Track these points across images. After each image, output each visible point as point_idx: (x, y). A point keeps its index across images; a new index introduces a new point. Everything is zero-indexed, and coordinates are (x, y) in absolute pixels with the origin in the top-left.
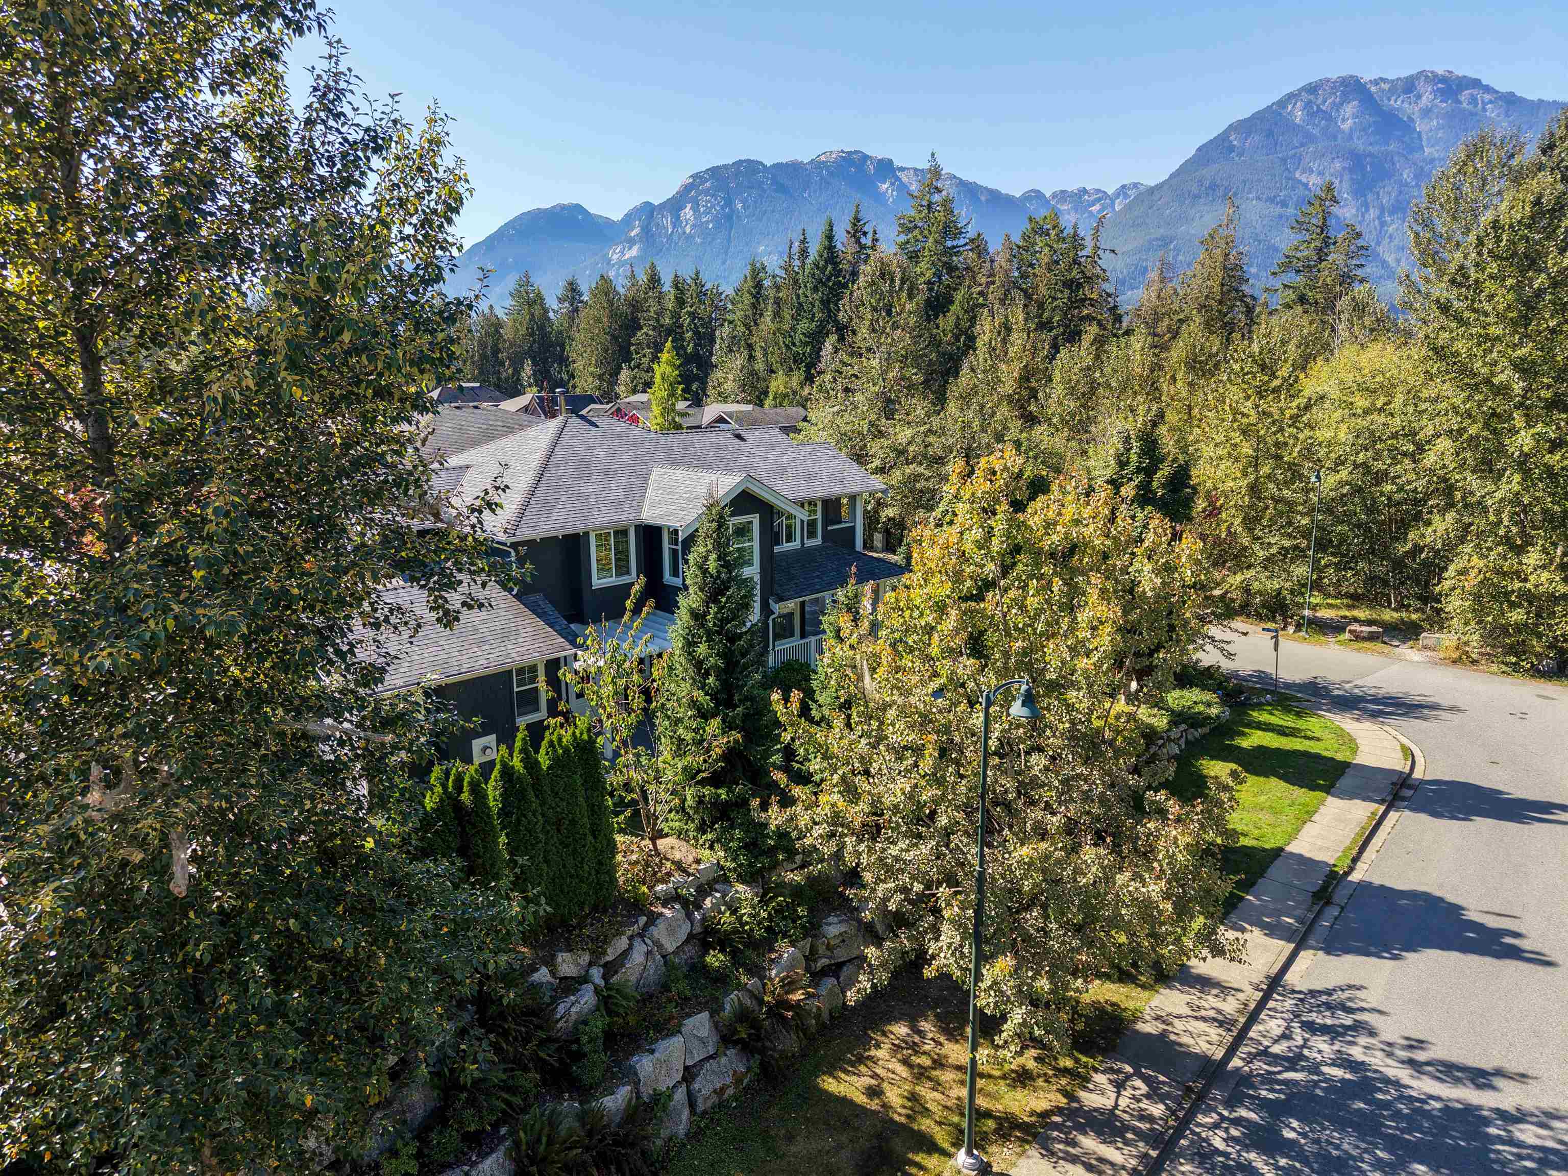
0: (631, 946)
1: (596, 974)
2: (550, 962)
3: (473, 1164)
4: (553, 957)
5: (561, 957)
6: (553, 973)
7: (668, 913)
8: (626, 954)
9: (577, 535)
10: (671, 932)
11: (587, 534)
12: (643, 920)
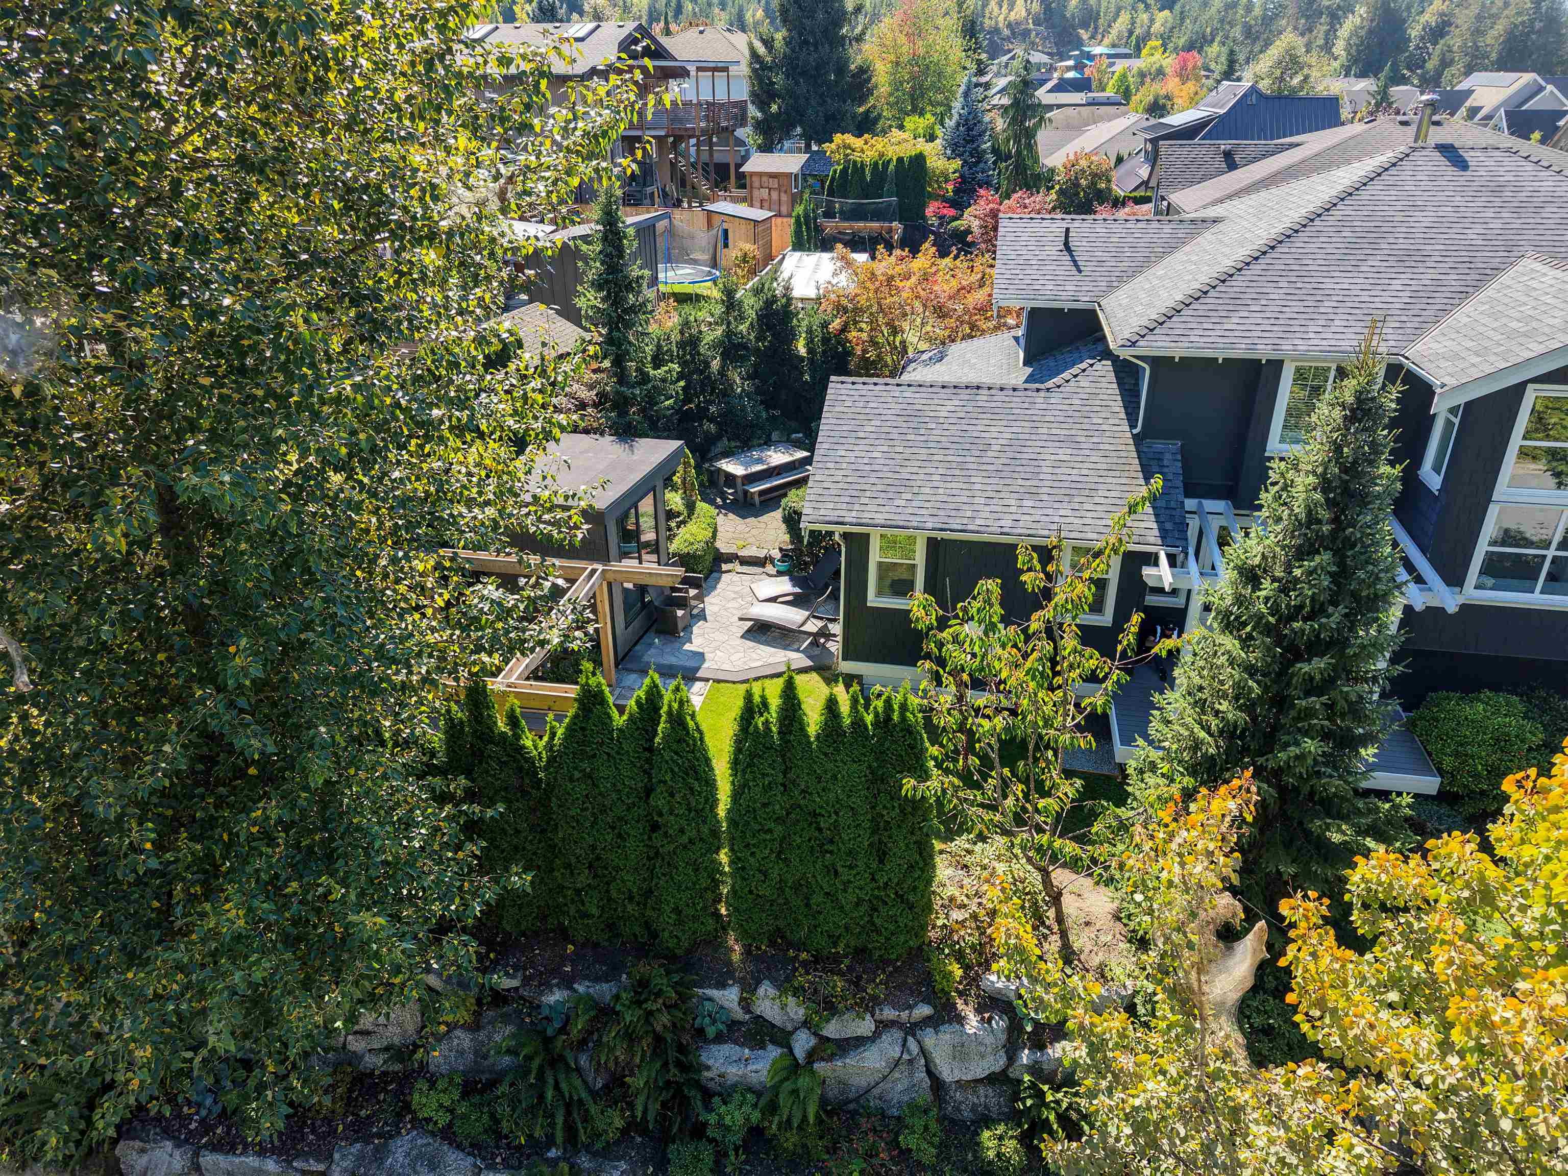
0: (876, 1036)
1: (802, 1043)
2: (749, 988)
3: (492, 1167)
4: (758, 983)
5: (766, 989)
6: (746, 1004)
7: (973, 1022)
8: (859, 1042)
9: (1255, 364)
10: (960, 1052)
11: (1276, 366)
12: (924, 1010)
